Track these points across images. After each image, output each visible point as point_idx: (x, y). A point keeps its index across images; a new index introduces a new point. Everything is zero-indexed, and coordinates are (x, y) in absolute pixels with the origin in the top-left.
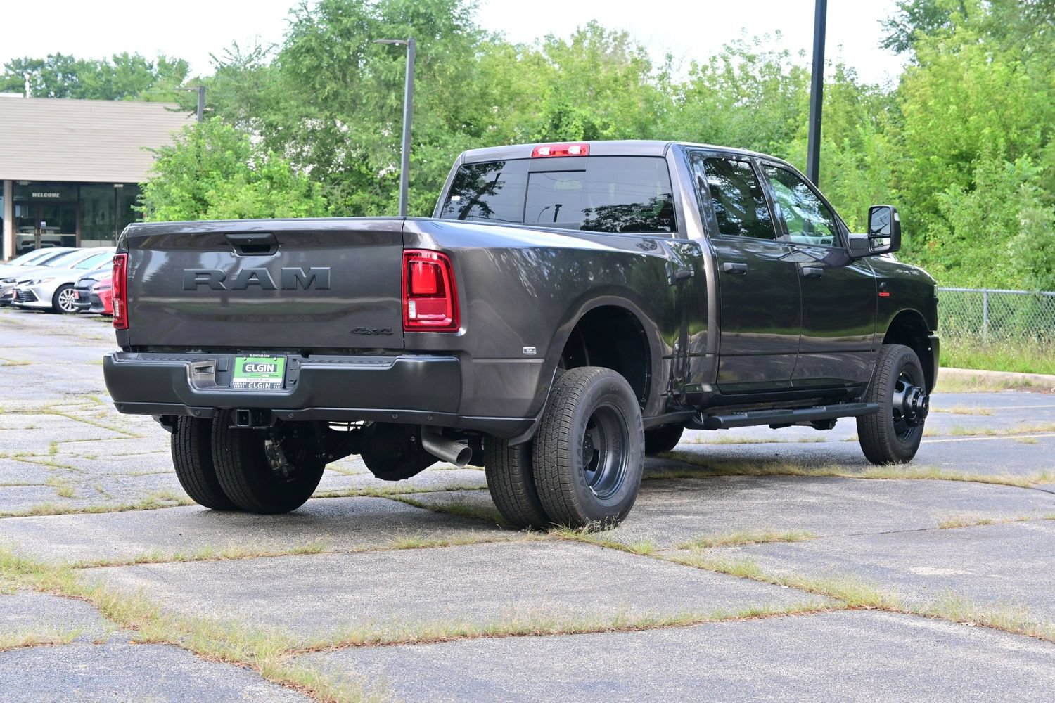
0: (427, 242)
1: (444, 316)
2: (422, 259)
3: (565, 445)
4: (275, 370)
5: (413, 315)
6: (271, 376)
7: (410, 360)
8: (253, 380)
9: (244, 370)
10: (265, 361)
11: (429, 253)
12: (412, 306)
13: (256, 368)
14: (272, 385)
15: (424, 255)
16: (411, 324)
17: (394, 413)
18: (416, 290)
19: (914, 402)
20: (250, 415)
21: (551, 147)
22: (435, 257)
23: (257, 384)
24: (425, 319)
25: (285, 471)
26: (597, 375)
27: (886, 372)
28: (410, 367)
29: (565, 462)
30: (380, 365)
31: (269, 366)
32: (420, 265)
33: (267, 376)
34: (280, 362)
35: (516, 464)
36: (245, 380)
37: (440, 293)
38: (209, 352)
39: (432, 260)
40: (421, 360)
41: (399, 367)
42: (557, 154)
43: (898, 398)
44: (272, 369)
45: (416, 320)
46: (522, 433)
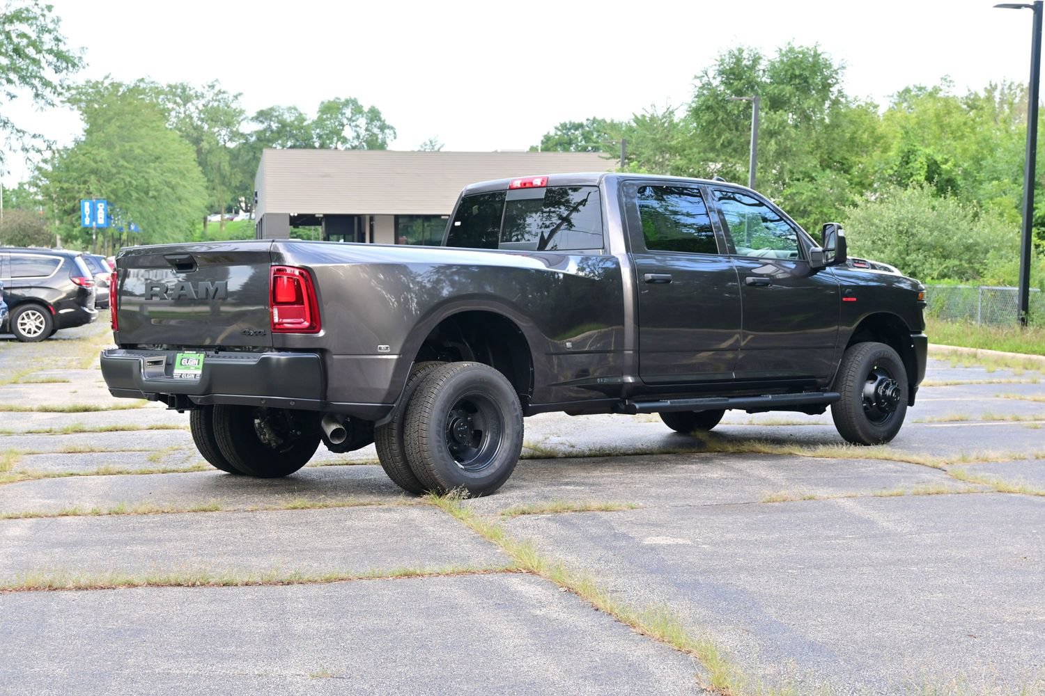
0: (290, 260)
1: (302, 320)
2: (286, 274)
3: (424, 426)
4: (198, 363)
5: (276, 320)
6: (195, 368)
7: (274, 356)
8: (185, 372)
9: (181, 364)
10: (193, 356)
11: (292, 269)
12: (276, 312)
13: (187, 362)
14: (195, 376)
15: (289, 270)
16: (277, 326)
17: (262, 399)
18: (280, 299)
19: (884, 392)
20: (176, 399)
21: (522, 179)
22: (297, 272)
23: (187, 375)
24: (288, 322)
26: (464, 369)
27: (856, 366)
28: (274, 361)
29: (425, 441)
30: (250, 360)
31: (195, 361)
32: (285, 278)
33: (193, 368)
34: (201, 356)
36: (181, 372)
37: (299, 300)
39: (295, 275)
40: (283, 357)
41: (266, 361)
42: (527, 185)
43: (870, 388)
44: (196, 363)
45: (279, 324)
46: (384, 416)
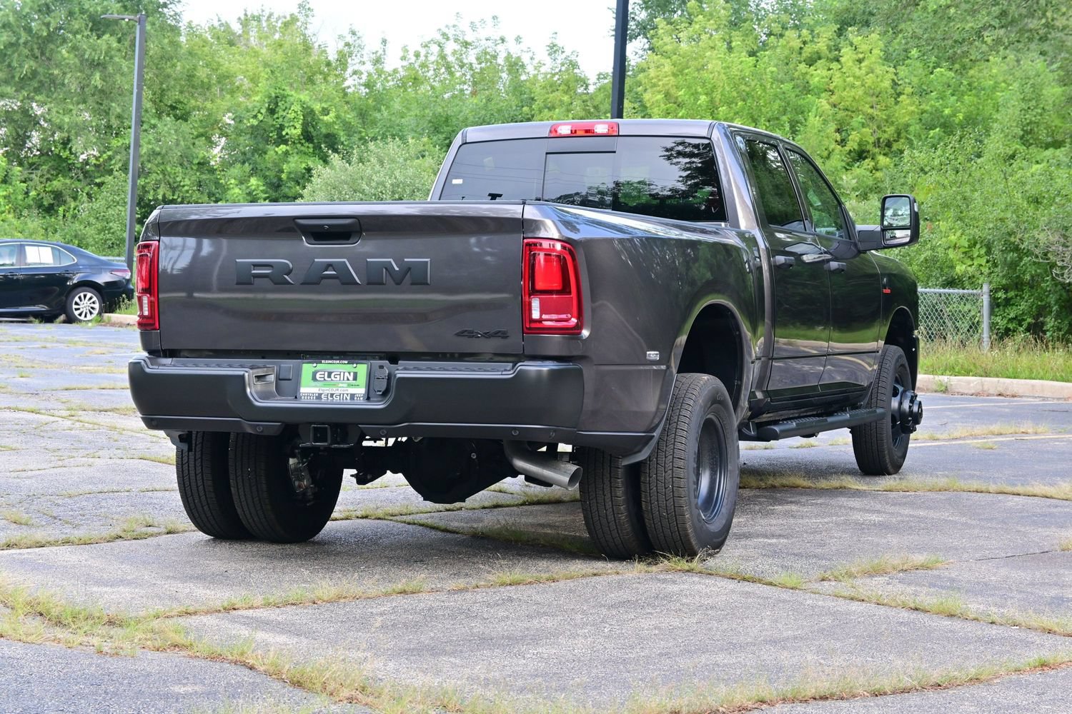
0: (551, 230)
1: (568, 316)
2: (543, 250)
3: (681, 463)
4: (355, 379)
5: (536, 314)
6: (350, 385)
7: (532, 367)
8: (327, 390)
9: (314, 379)
10: (341, 368)
11: (552, 243)
12: (536, 304)
13: (329, 376)
14: (352, 396)
15: (546, 244)
16: (533, 325)
17: (515, 428)
18: (540, 285)
19: (910, 407)
20: (329, 431)
21: (573, 125)
22: (558, 246)
23: (332, 395)
24: (550, 321)
25: (309, 493)
26: (705, 383)
28: (533, 375)
29: (682, 483)
31: (347, 374)
32: (541, 256)
33: (345, 385)
34: (362, 369)
35: (620, 485)
36: (316, 390)
37: (566, 289)
38: (263, 358)
39: (554, 250)
40: (546, 367)
41: (520, 376)
42: (579, 133)
43: (895, 403)
44: (351, 378)
45: (540, 321)
46: (642, 449)
